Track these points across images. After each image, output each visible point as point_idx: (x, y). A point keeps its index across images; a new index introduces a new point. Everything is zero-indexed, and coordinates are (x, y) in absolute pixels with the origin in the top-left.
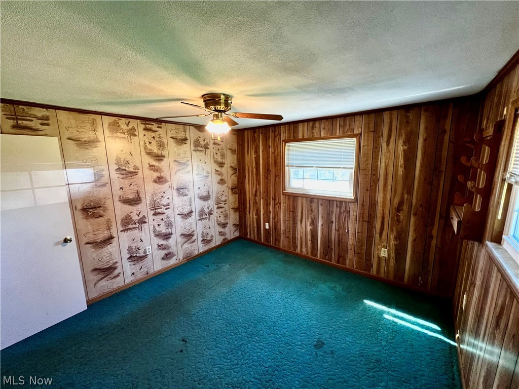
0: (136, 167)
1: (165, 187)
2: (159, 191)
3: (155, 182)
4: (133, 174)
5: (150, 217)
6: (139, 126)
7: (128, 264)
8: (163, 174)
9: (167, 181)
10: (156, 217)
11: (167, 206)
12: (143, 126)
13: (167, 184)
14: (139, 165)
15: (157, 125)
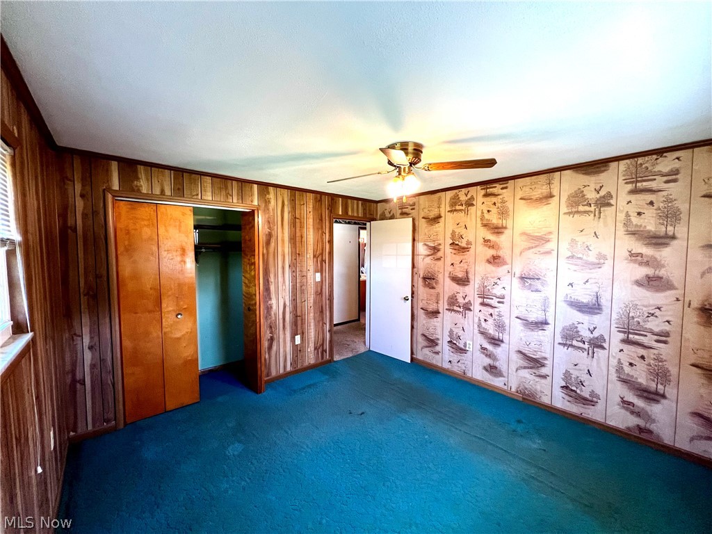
0: (469, 243)
1: (502, 271)
2: (493, 275)
3: (489, 262)
4: (464, 250)
5: (476, 306)
6: (478, 193)
7: (448, 348)
8: (501, 253)
9: (504, 263)
10: (483, 308)
11: (501, 299)
12: (483, 192)
13: (506, 268)
14: (472, 239)
15: (502, 186)
